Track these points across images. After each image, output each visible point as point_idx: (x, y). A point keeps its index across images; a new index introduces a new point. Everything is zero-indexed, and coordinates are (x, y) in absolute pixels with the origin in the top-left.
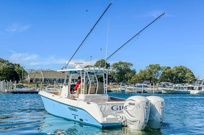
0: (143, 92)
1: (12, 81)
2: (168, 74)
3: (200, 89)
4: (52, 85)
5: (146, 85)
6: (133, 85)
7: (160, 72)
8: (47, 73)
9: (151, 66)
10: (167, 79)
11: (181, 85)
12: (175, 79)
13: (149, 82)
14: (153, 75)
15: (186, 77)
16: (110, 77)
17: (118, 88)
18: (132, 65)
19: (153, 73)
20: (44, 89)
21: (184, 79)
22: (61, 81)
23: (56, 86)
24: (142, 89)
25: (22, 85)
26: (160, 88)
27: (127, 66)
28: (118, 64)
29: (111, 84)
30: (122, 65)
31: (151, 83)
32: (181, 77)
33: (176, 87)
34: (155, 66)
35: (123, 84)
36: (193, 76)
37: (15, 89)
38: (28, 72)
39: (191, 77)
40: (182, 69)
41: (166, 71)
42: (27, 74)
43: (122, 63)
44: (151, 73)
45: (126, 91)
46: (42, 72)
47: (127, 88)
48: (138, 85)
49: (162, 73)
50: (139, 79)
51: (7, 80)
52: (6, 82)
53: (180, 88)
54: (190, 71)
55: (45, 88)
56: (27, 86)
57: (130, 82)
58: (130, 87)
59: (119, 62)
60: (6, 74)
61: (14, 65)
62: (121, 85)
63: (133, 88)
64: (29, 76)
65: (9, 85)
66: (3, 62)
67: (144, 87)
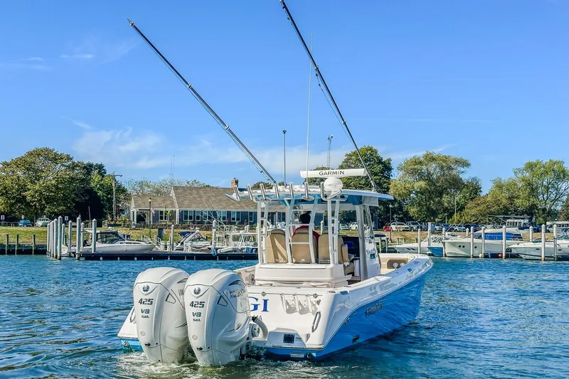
0: (504, 255)
1: (83, 219)
4: (204, 233)
5: (514, 230)
6: (470, 231)
7: (563, 189)
8: (191, 194)
9: (531, 167)
13: (526, 221)
14: (541, 197)
16: (391, 206)
17: (421, 241)
18: (465, 164)
19: (540, 190)
20: (179, 244)
22: (234, 219)
23: (217, 236)
24: (502, 245)
25: (116, 234)
26: (563, 243)
27: (450, 168)
28: (421, 163)
29: (394, 229)
30: (434, 166)
31: (532, 224)
34: (547, 166)
35: (437, 227)
37: (92, 247)
38: (129, 191)
42: (128, 198)
43: (433, 159)
44: (533, 191)
45: (448, 250)
46: (172, 192)
47: (451, 242)
48: (486, 231)
50: (492, 209)
51: (66, 218)
52: (64, 222)
55: (182, 243)
56: (128, 236)
57: (459, 221)
58: (459, 239)
59: (424, 153)
60: (65, 198)
61: (89, 168)
62: (429, 232)
63: (470, 240)
64: (133, 205)
65: (73, 233)
66: (56, 159)
67: (507, 238)
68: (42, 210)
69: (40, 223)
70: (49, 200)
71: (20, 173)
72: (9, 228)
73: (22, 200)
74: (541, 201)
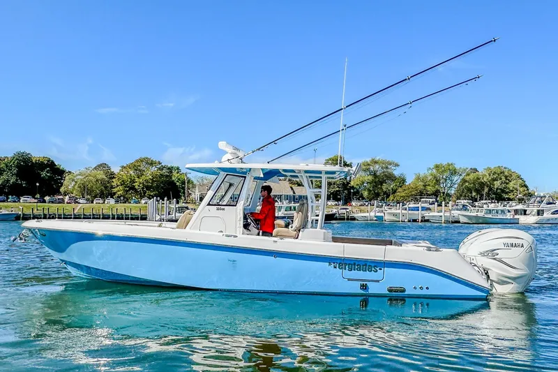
0: (420, 220)
1: (168, 200)
2: (473, 183)
3: (539, 213)
5: (426, 205)
6: (400, 206)
7: (455, 180)
9: (437, 167)
10: (471, 193)
11: (500, 206)
12: (488, 194)
13: (434, 200)
14: (442, 185)
15: (511, 189)
17: (370, 212)
18: (397, 165)
19: (441, 181)
21: (507, 193)
24: (418, 215)
26: (456, 213)
27: (387, 168)
28: (369, 165)
29: (354, 205)
30: (377, 167)
31: (437, 201)
32: (500, 189)
33: (490, 210)
34: (446, 166)
35: (380, 204)
36: (526, 187)
37: (174, 215)
38: (195, 182)
39: (522, 189)
40: (501, 173)
41: (467, 178)
42: (194, 186)
43: (376, 162)
44: (438, 181)
45: (387, 217)
47: (389, 213)
48: (410, 206)
49: (459, 180)
50: (413, 193)
51: (158, 198)
52: (157, 201)
53: (497, 212)
54: (519, 177)
57: (393, 200)
58: (393, 211)
59: (370, 159)
60: (157, 187)
61: (170, 169)
62: (375, 206)
63: (399, 211)
64: (197, 191)
65: (162, 207)
66: (152, 164)
67: (422, 210)
68: (145, 193)
69: (143, 201)
70: (148, 188)
71: (131, 172)
72: (125, 204)
73: (133, 188)
74: (443, 187)
